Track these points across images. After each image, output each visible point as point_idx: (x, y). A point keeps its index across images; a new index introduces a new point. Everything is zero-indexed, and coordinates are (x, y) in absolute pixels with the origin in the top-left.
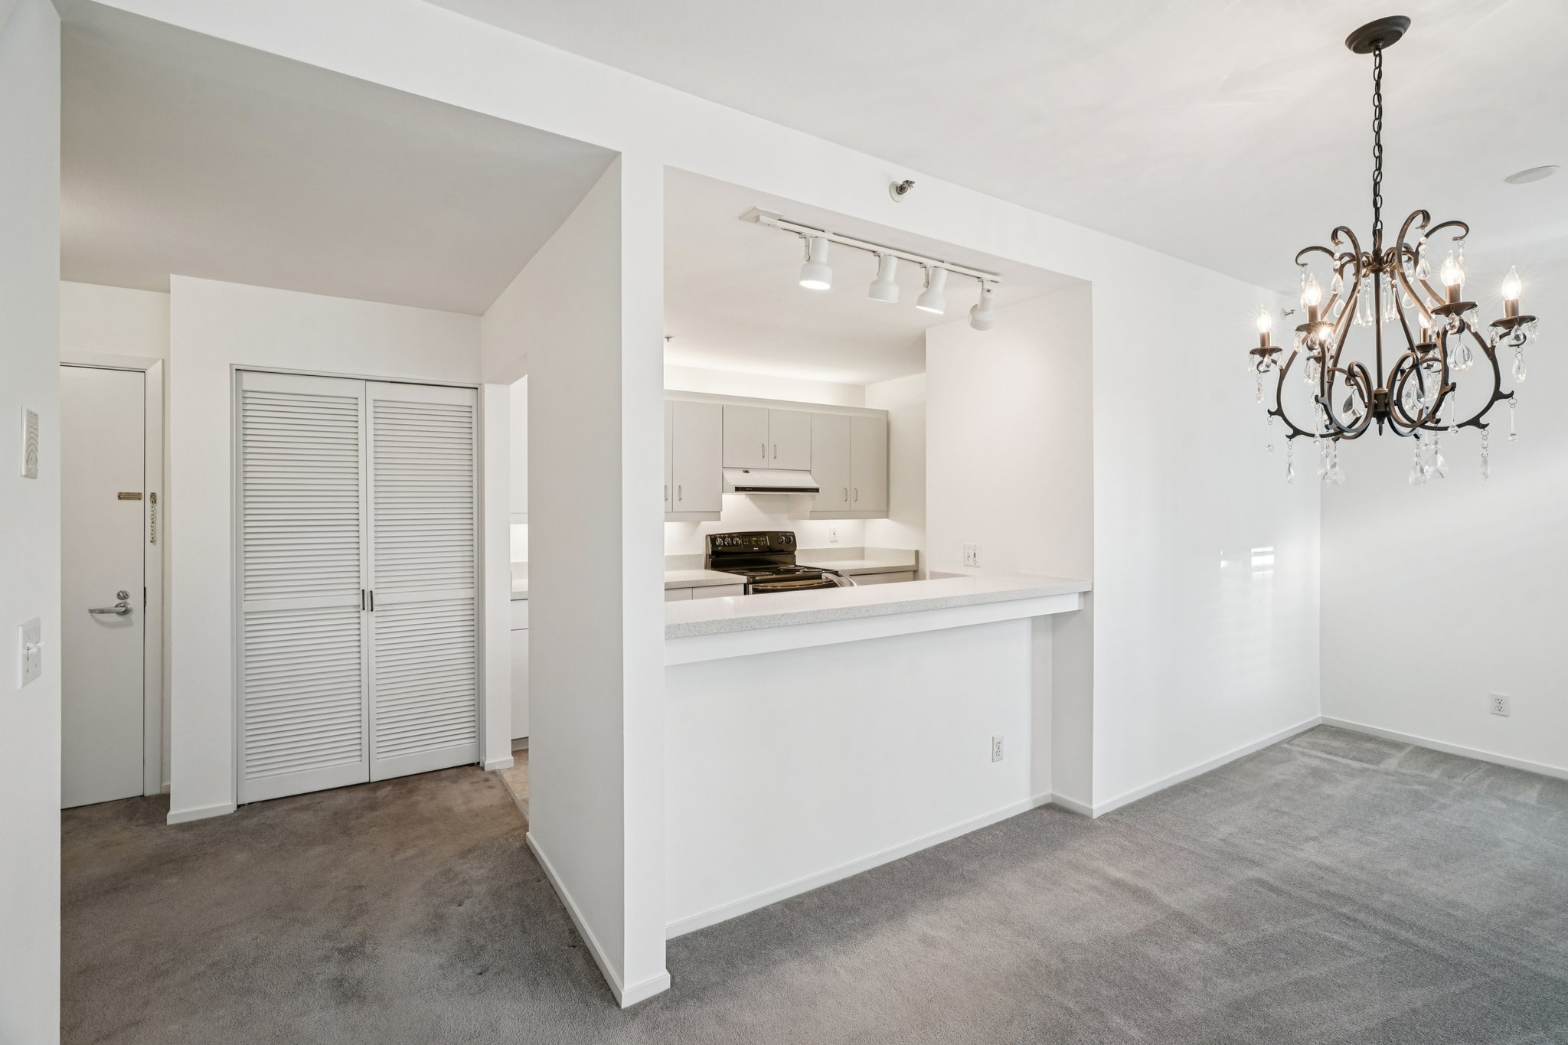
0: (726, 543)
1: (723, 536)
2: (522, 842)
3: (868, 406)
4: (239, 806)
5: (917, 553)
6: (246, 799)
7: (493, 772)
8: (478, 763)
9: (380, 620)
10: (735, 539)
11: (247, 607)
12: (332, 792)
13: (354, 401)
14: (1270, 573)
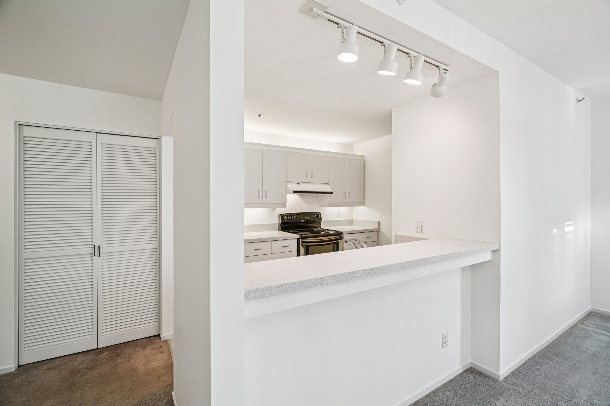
0: (288, 218)
1: (287, 215)
2: (170, 398)
3: (354, 153)
4: (19, 366)
5: (379, 222)
6: (23, 362)
7: (166, 341)
8: (159, 335)
9: (105, 261)
10: (293, 216)
11: (25, 255)
12: (75, 355)
13: (90, 144)
14: (572, 235)
